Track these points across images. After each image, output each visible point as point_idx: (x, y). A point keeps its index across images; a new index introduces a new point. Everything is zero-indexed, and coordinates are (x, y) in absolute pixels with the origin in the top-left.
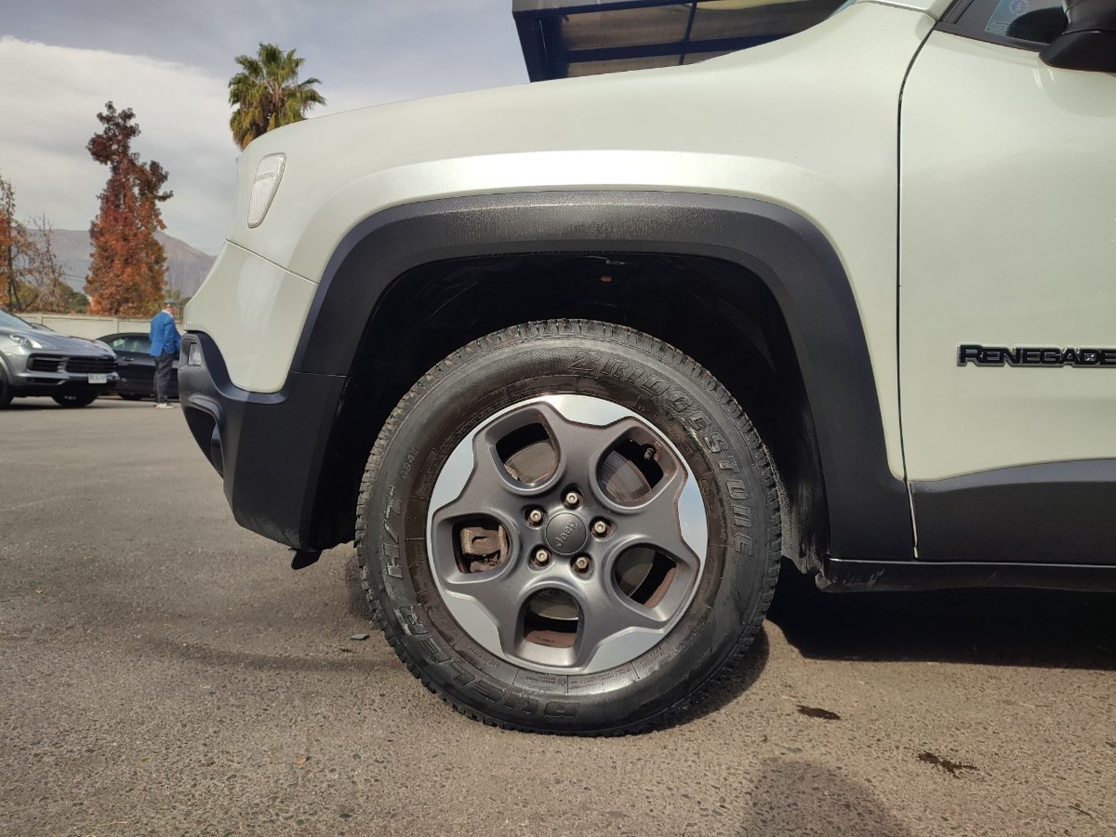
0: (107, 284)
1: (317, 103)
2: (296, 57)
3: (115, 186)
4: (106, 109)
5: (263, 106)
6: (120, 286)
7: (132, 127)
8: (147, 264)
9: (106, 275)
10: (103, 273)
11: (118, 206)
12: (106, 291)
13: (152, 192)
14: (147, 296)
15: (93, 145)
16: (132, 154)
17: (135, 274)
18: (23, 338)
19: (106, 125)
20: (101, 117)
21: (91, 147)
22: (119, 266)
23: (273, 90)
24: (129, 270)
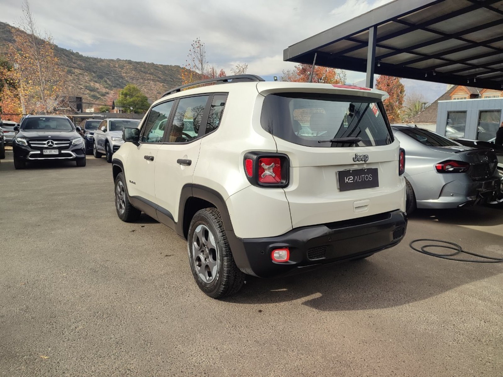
14: (396, 107)
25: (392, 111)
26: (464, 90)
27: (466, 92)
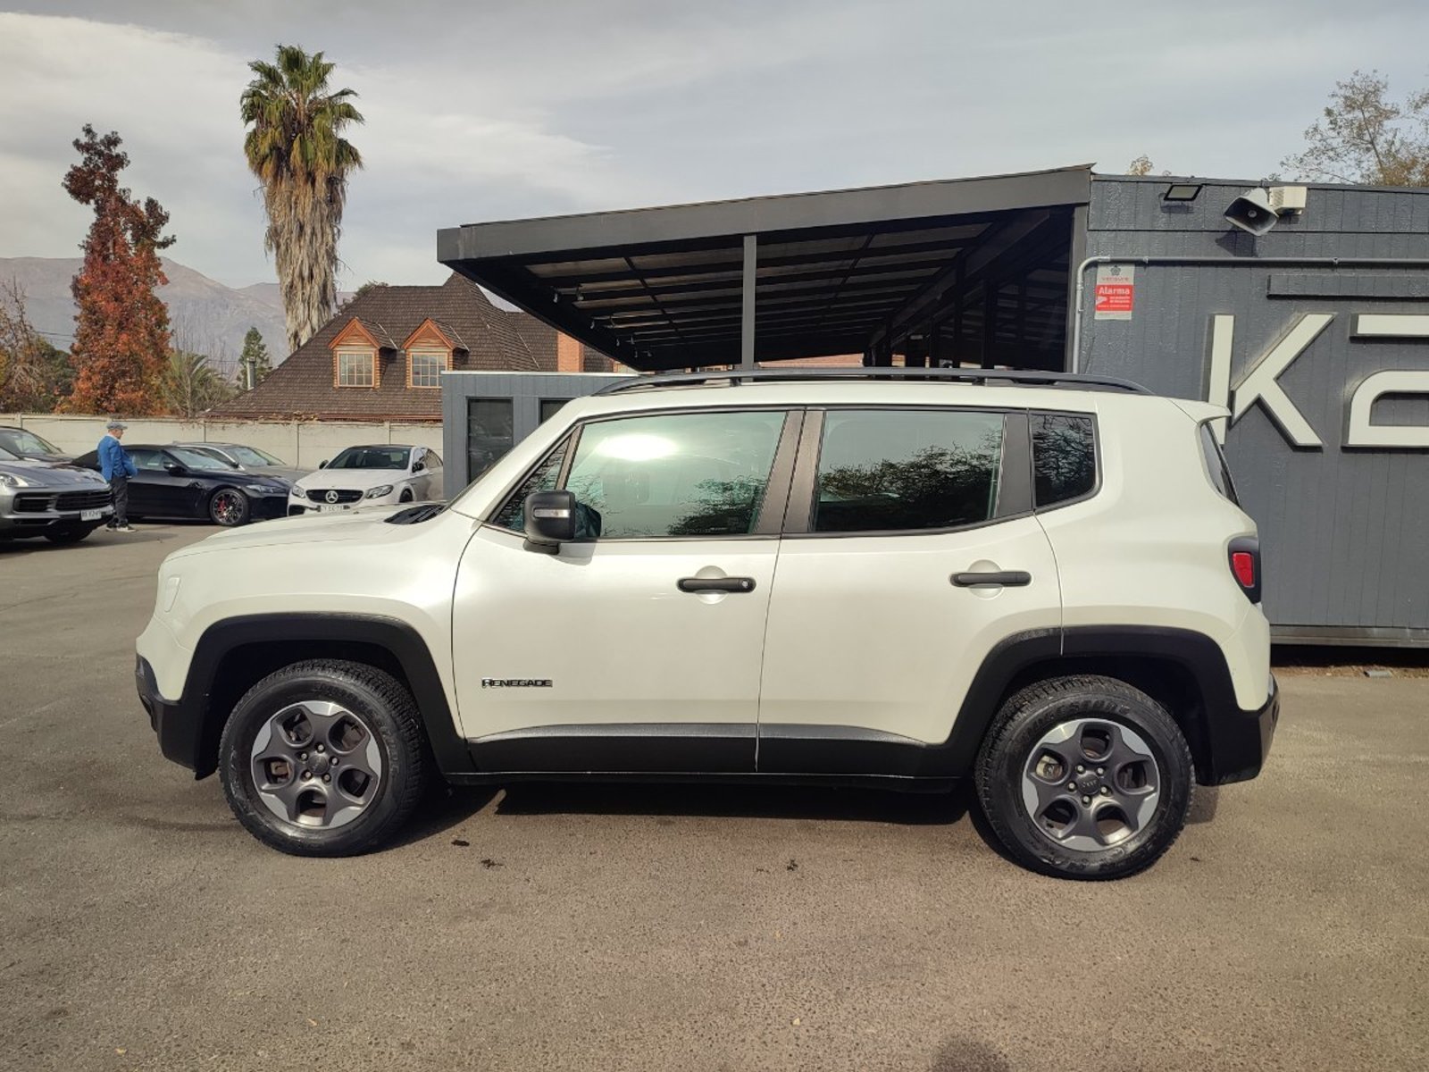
0: (97, 355)
1: (353, 121)
2: (324, 61)
3: (102, 232)
4: (84, 133)
5: (284, 125)
6: (114, 357)
7: (118, 156)
8: (146, 328)
9: (96, 343)
10: (92, 341)
11: (106, 258)
12: (98, 363)
13: (148, 238)
14: (148, 368)
15: (70, 181)
16: (120, 190)
17: (132, 341)
18: (6, 476)
19: (86, 155)
20: (77, 144)
21: (68, 183)
22: (112, 332)
23: (297, 104)
24: (124, 337)
25: (139, 378)
26: (363, 335)
27: (368, 340)
